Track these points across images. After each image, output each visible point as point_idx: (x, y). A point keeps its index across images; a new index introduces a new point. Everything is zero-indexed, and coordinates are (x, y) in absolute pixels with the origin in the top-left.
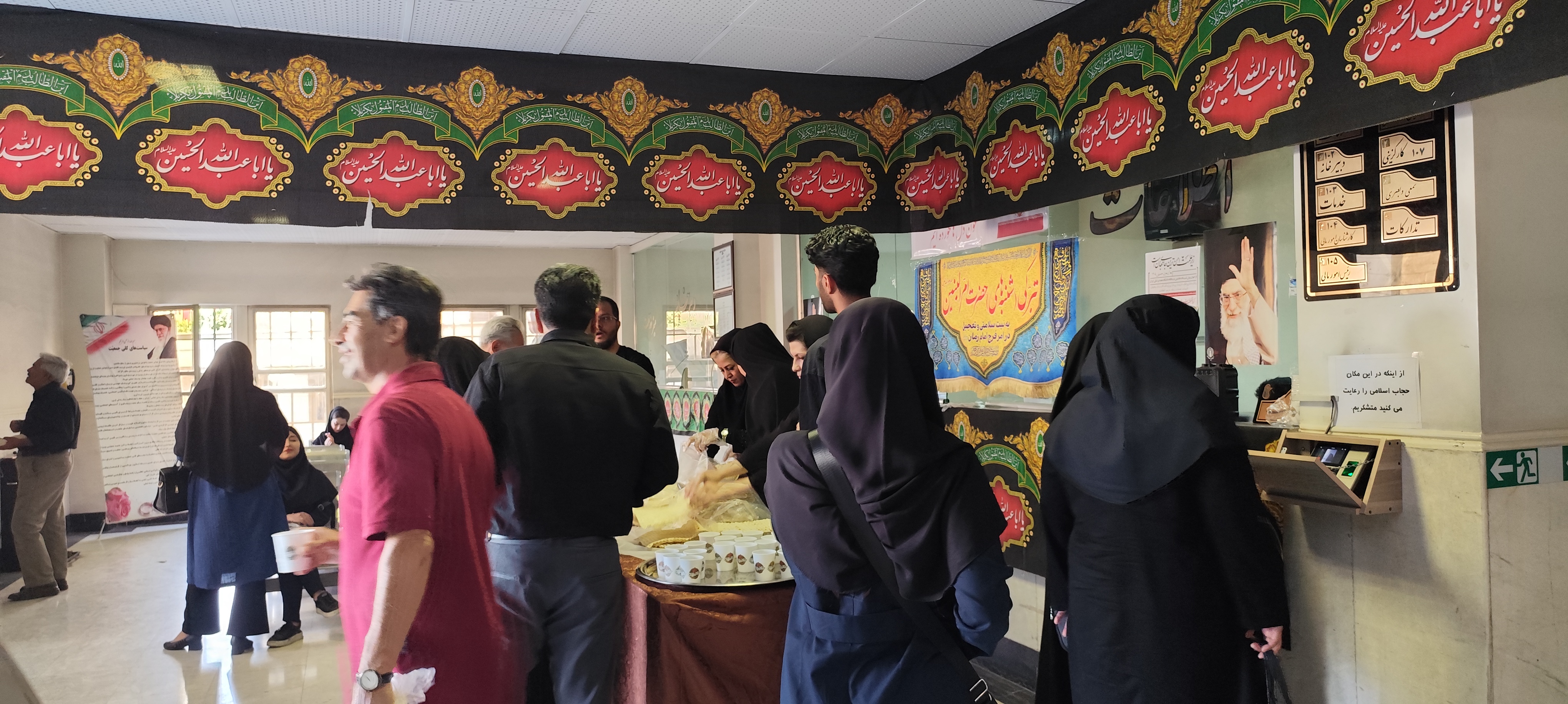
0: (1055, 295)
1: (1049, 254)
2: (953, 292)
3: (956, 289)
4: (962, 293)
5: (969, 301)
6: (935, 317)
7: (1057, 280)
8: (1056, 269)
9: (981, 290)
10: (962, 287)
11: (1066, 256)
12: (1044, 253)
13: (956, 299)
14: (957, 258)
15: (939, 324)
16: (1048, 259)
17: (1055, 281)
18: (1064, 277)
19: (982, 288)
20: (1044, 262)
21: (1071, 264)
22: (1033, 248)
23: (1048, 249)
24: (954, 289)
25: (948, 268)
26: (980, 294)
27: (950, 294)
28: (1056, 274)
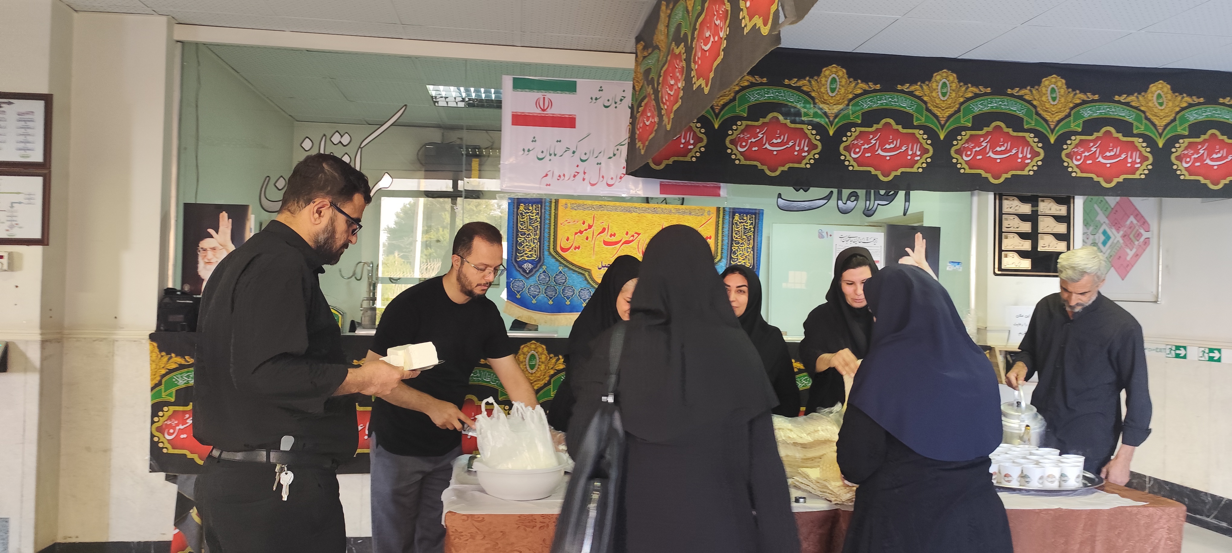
0: (734, 250)
1: (727, 217)
2: (581, 232)
3: (586, 230)
4: (596, 234)
5: (606, 243)
6: (546, 253)
7: (737, 238)
8: (736, 229)
9: (629, 235)
10: (597, 228)
11: (749, 221)
12: (721, 216)
13: (587, 238)
14: (589, 202)
15: (554, 260)
16: (727, 221)
17: (734, 239)
18: (745, 237)
19: (630, 233)
20: (721, 222)
21: (754, 228)
22: (707, 210)
23: (727, 213)
24: (582, 230)
25: (573, 208)
26: (627, 238)
27: (576, 233)
28: (736, 234)
